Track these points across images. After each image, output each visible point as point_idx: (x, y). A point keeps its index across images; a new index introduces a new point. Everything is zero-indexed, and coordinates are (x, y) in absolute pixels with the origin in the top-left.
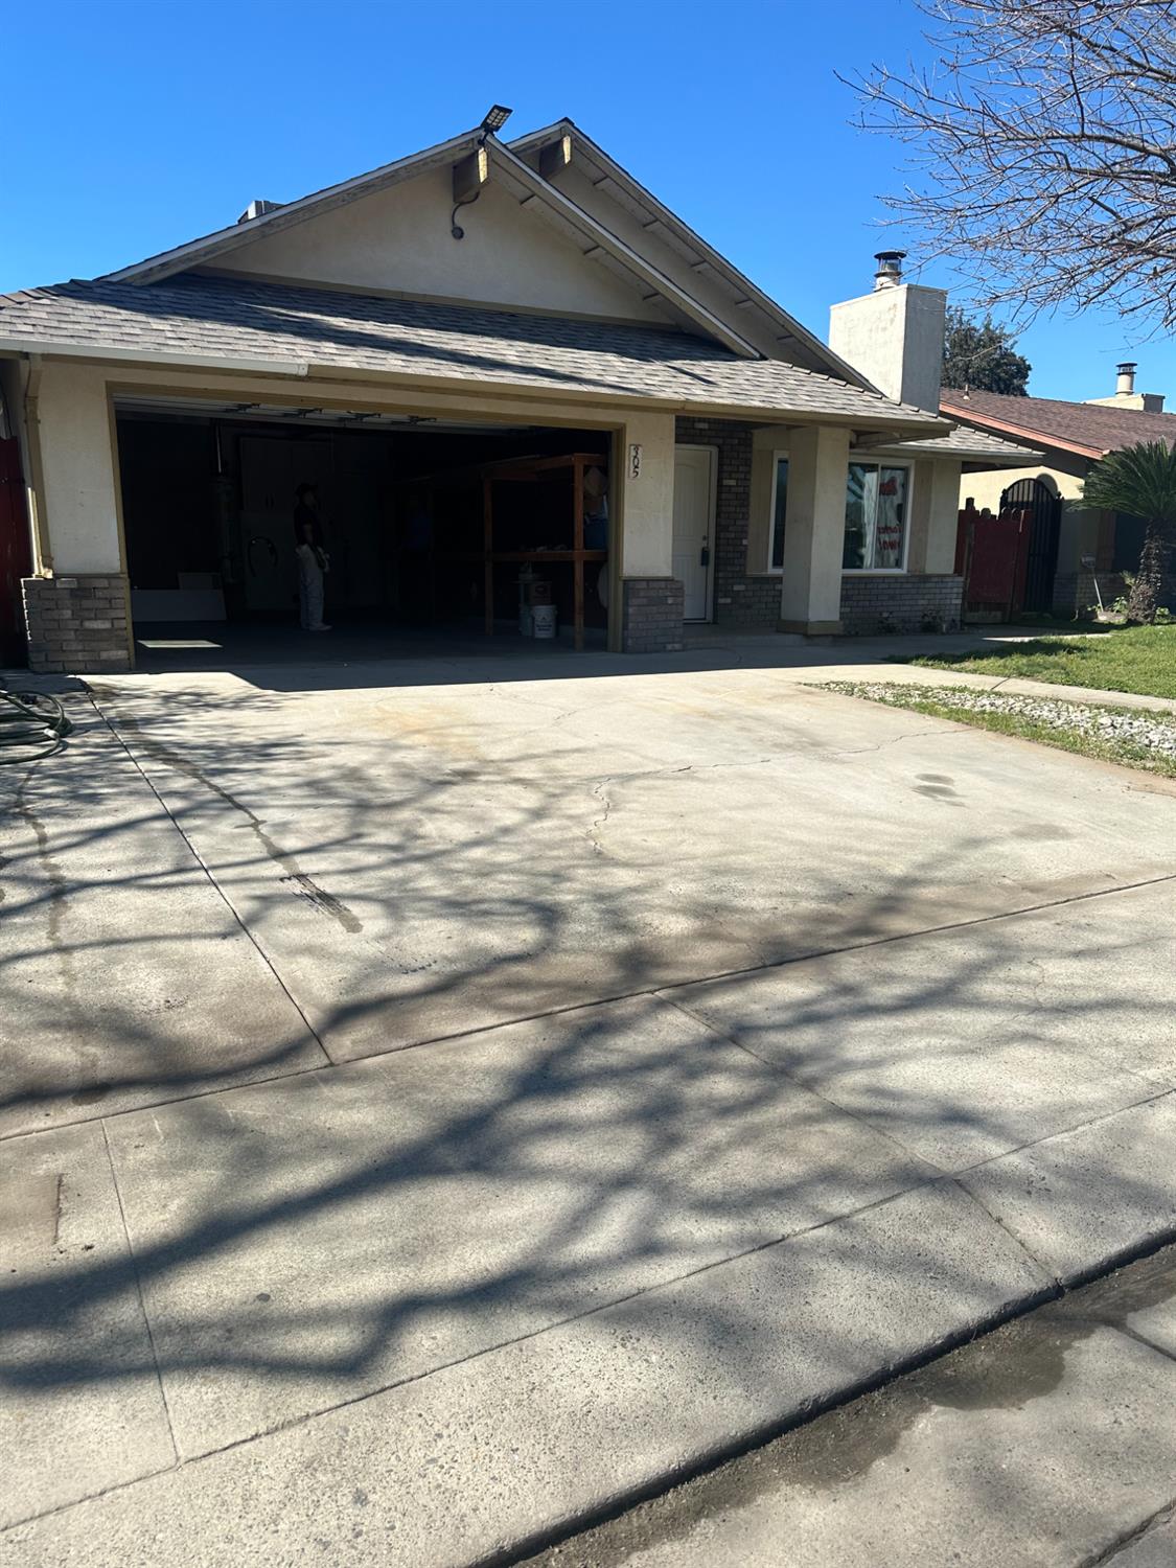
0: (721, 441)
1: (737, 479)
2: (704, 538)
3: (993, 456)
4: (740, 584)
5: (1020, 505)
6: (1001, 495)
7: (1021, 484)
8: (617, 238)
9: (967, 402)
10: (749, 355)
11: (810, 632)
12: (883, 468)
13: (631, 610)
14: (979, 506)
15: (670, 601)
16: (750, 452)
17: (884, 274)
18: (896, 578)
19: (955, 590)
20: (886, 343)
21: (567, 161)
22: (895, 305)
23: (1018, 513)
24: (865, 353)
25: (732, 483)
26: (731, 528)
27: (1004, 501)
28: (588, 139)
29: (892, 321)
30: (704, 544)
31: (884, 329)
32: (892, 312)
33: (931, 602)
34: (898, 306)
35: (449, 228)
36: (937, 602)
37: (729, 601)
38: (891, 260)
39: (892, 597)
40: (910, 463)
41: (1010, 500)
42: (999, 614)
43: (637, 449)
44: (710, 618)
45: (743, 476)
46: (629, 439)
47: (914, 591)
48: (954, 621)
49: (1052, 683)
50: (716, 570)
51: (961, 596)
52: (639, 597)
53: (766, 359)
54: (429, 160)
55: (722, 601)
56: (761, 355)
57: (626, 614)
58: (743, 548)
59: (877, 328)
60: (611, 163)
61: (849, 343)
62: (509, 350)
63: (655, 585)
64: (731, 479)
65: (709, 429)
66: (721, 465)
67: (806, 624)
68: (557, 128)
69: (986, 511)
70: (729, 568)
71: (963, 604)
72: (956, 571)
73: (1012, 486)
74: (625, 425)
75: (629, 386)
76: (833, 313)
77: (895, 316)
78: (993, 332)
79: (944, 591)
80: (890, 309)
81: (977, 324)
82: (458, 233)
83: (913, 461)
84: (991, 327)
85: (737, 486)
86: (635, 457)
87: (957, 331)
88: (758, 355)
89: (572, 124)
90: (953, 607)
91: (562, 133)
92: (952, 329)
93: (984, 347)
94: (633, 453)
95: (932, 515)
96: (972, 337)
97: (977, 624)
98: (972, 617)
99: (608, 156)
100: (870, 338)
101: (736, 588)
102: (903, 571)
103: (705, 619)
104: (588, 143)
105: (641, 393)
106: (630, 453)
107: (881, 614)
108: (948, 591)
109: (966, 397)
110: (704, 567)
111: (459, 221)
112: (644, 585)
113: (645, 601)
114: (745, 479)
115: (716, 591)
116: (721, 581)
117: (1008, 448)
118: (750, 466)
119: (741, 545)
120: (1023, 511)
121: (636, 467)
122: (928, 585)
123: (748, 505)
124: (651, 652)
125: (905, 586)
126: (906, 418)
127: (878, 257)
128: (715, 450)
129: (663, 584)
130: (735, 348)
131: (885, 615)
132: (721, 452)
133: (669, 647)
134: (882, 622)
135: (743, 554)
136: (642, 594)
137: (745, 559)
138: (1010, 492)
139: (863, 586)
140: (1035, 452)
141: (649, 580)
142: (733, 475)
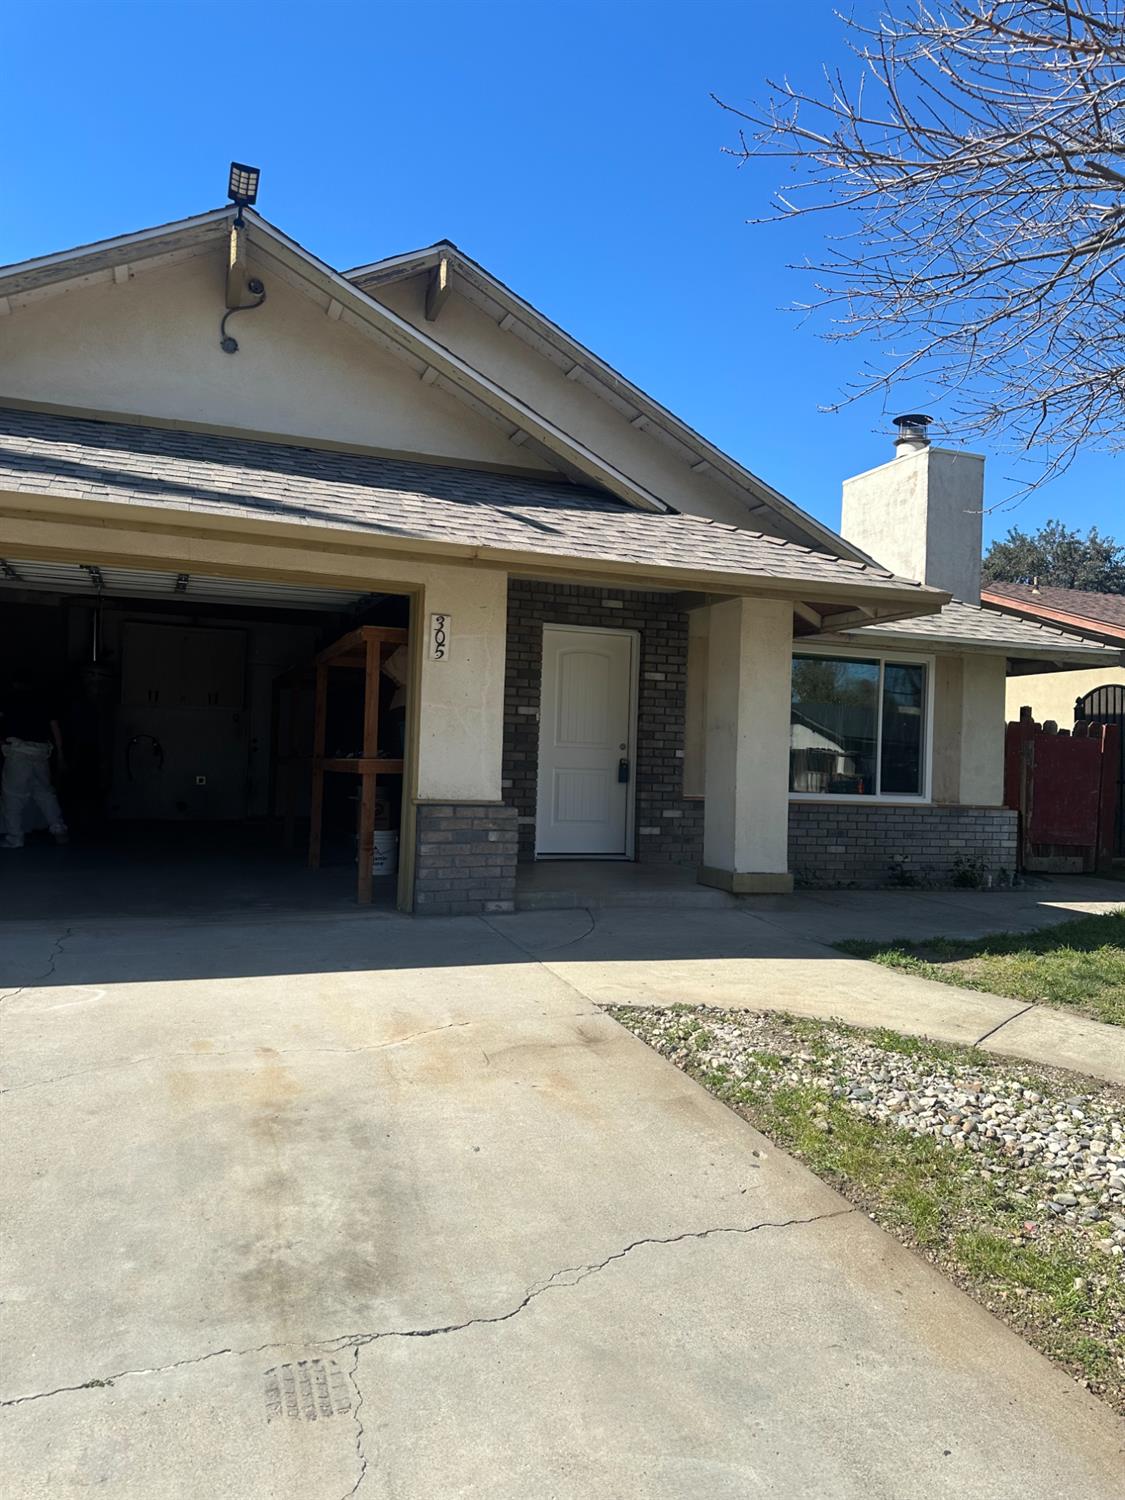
0: (641, 624)
1: (666, 673)
2: (623, 747)
3: (1046, 651)
4: (673, 808)
5: (1101, 718)
6: (1075, 705)
7: (1103, 691)
8: (446, 350)
9: (1034, 596)
10: (651, 508)
11: (736, 889)
12: (887, 665)
13: (424, 849)
14: (1039, 718)
15: (493, 837)
16: (686, 639)
17: (903, 441)
18: (914, 808)
19: (1005, 828)
20: (905, 518)
21: (442, 286)
22: (915, 473)
23: (1096, 731)
24: (881, 531)
25: (659, 677)
26: (657, 736)
27: (1079, 712)
28: (476, 265)
29: (912, 492)
30: (623, 754)
31: (904, 502)
32: (913, 480)
33: (970, 843)
34: (919, 474)
35: (218, 338)
36: (979, 844)
37: (656, 831)
38: (914, 424)
39: (909, 835)
40: (929, 660)
41: (1088, 711)
42: (1079, 861)
43: (441, 618)
44: (630, 854)
45: (675, 668)
46: (431, 605)
47: (941, 828)
48: (1004, 871)
49: (1110, 1022)
50: (638, 790)
51: (1015, 836)
52: (440, 830)
53: (677, 513)
54: (157, 241)
55: (645, 831)
56: (669, 507)
57: (418, 855)
58: (677, 762)
59: (895, 501)
60: (509, 294)
61: (864, 521)
62: (224, 477)
63: (468, 813)
64: (657, 671)
65: (624, 609)
66: (643, 654)
67: (731, 875)
68: (434, 251)
69: (1051, 725)
70: (655, 787)
71: (1020, 848)
72: (1006, 802)
73: (1090, 694)
74: (423, 586)
75: (388, 524)
76: (846, 490)
77: (915, 485)
78: (1101, 546)
79: (987, 829)
80: (910, 478)
81: (1080, 537)
82: (230, 346)
83: (933, 656)
84: (1098, 540)
85: (666, 681)
86: (439, 631)
87: (1060, 544)
88: (664, 508)
89: (453, 247)
90: (1003, 852)
91: (439, 256)
92: (1054, 542)
93: (1090, 559)
94: (436, 625)
95: (964, 730)
96: (1076, 550)
97: (1046, 873)
98: (1037, 863)
99: (503, 285)
100: (888, 514)
101: (667, 814)
102: (926, 799)
103: (624, 854)
104: (475, 268)
105: (414, 535)
106: (430, 625)
107: (892, 857)
108: (995, 829)
109: (1035, 591)
110: (624, 785)
111: (232, 330)
112: (448, 812)
113: (450, 836)
114: (678, 672)
115: (638, 817)
116: (643, 805)
117: (1068, 641)
118: (685, 656)
119: (674, 757)
120: (1104, 726)
121: (440, 644)
122: (962, 820)
123: (683, 706)
124: (459, 914)
125: (927, 820)
126: (869, 584)
127: (897, 422)
128: (636, 635)
129: (481, 812)
130: (629, 499)
131: (899, 858)
132: (643, 638)
133: (491, 906)
134: (893, 869)
135: (678, 768)
136: (444, 825)
137: (681, 775)
138: (1088, 701)
139: (863, 818)
140: (1107, 647)
141: (455, 805)
142: (660, 667)
